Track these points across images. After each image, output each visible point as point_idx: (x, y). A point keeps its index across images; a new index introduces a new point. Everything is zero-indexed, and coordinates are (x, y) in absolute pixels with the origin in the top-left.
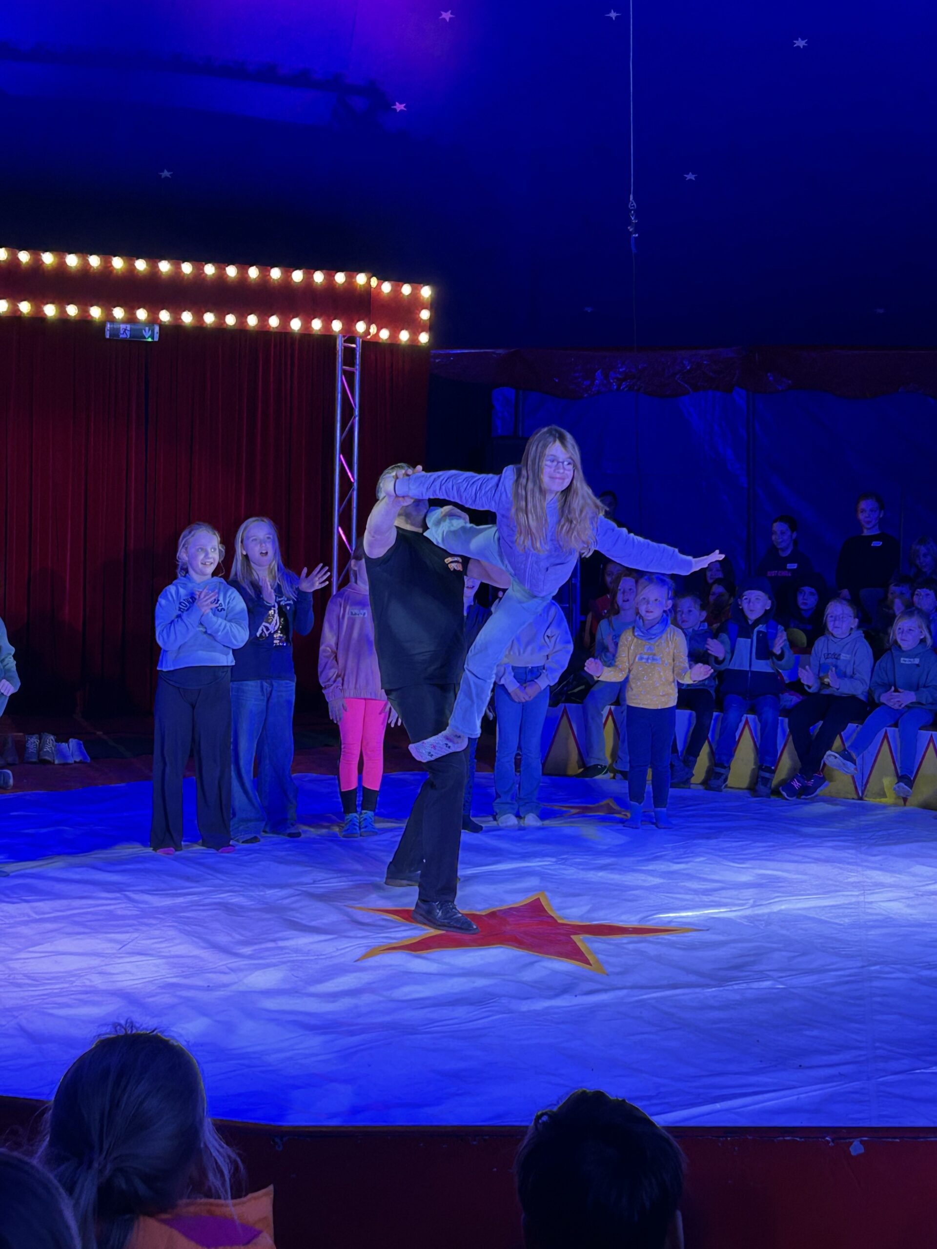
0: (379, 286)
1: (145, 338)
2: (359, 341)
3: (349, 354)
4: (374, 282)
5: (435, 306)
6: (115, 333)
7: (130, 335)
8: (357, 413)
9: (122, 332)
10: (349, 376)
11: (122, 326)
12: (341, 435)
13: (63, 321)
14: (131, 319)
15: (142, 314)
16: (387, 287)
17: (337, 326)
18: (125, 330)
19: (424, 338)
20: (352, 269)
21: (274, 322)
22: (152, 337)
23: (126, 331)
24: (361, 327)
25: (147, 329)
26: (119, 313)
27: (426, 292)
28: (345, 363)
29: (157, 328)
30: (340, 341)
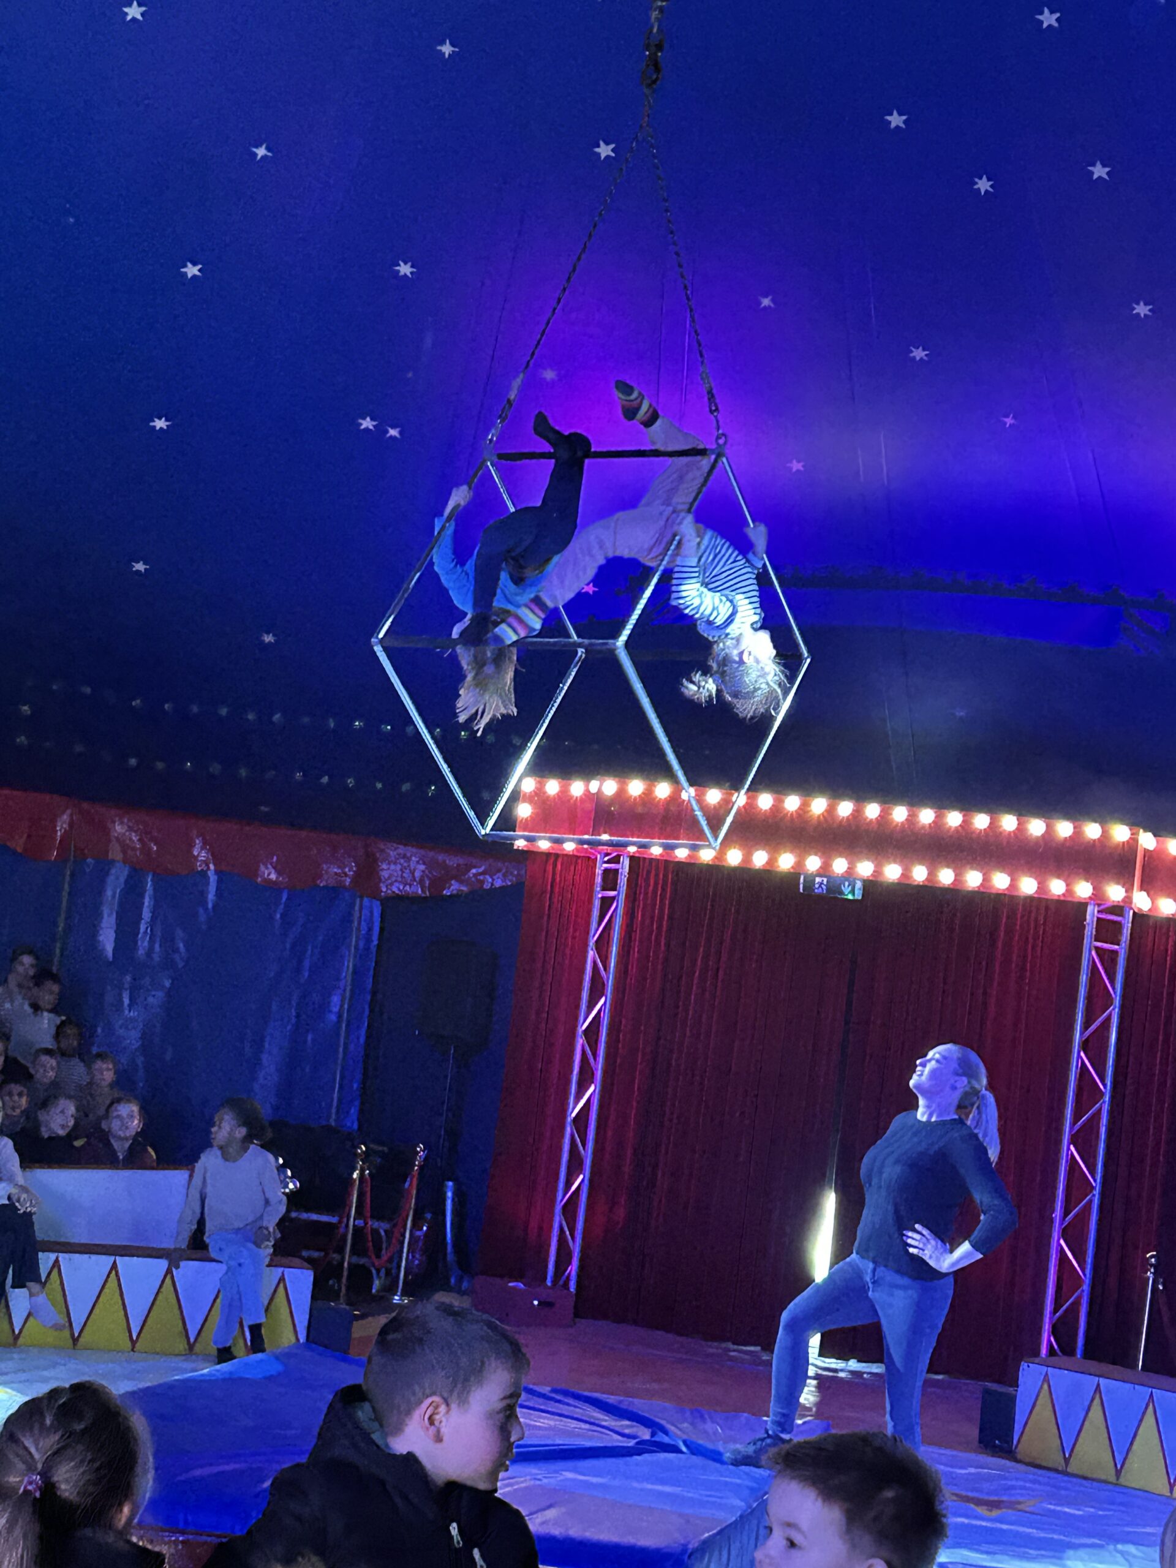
0: (1161, 845)
1: (844, 894)
2: (1124, 911)
3: (1108, 929)
6: (809, 886)
7: (827, 889)
8: (1117, 1001)
9: (817, 886)
10: (1106, 955)
11: (818, 880)
14: (825, 869)
15: (840, 865)
16: (1173, 848)
17: (1083, 889)
18: (821, 884)
20: (1107, 818)
21: (1001, 879)
22: (853, 892)
23: (824, 887)
24: (1115, 893)
25: (847, 884)
26: (813, 863)
28: (1100, 938)
29: (859, 885)
30: (1090, 909)
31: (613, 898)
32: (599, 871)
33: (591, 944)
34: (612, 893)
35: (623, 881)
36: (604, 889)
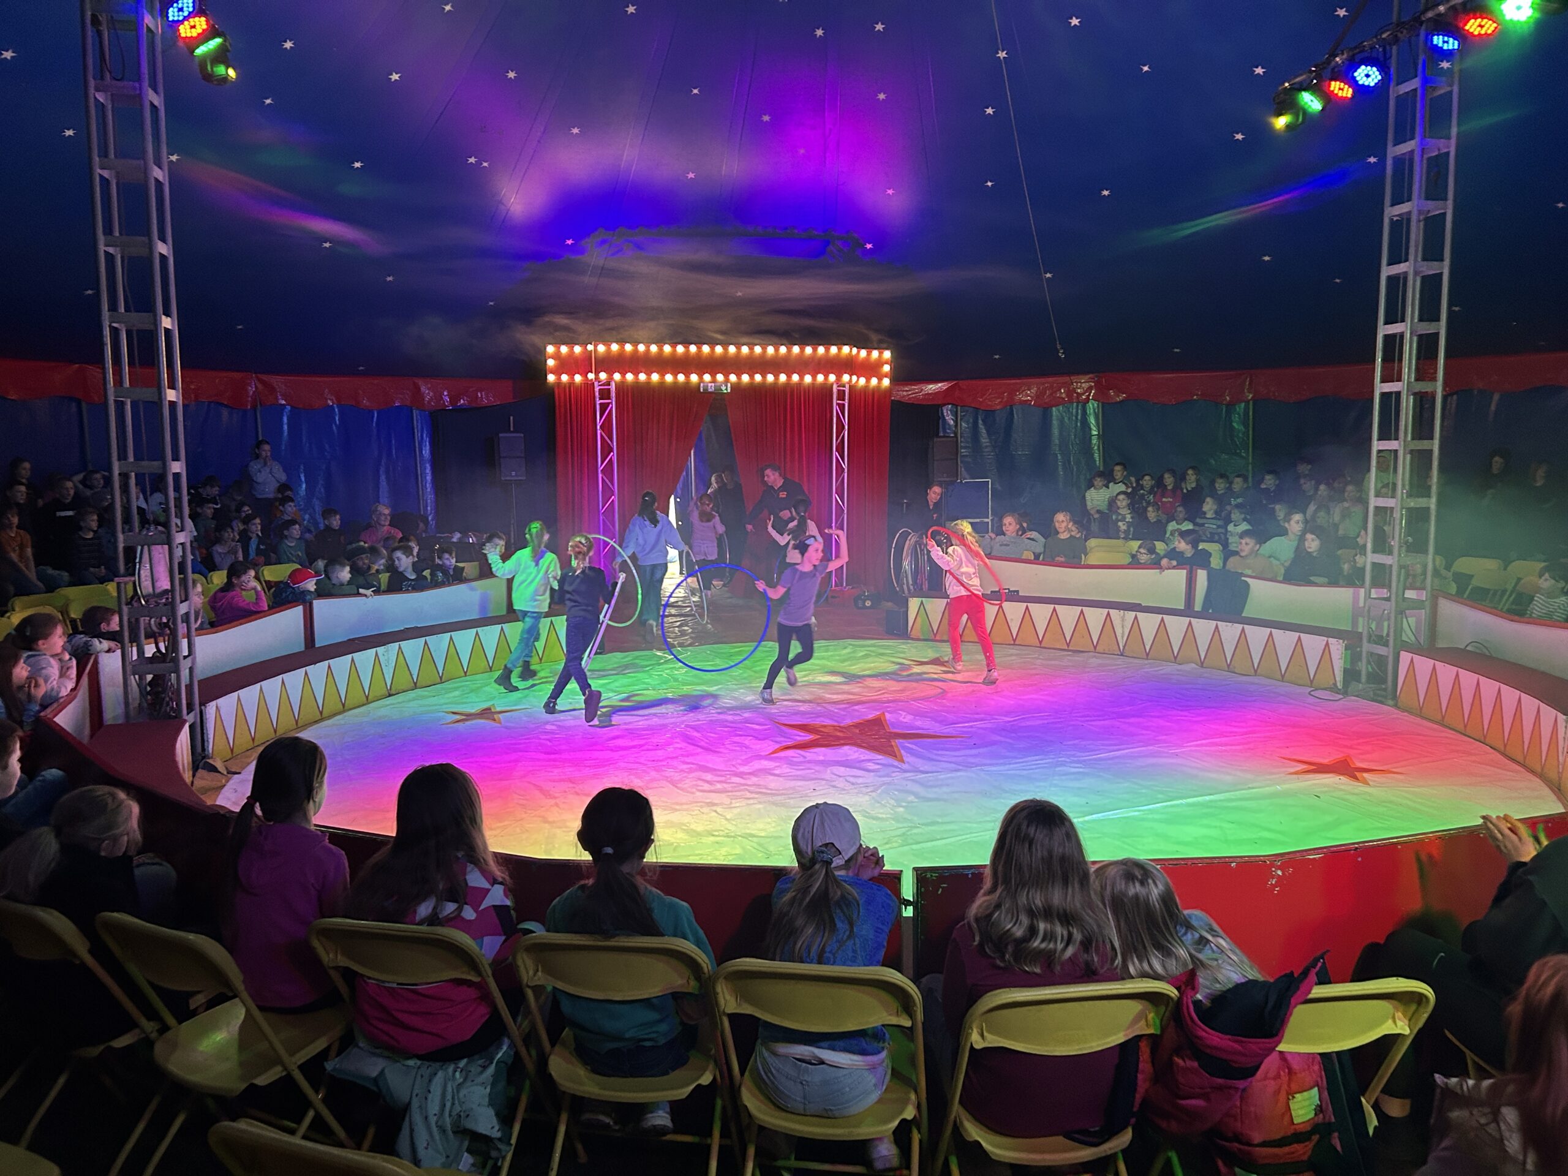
0: (859, 352)
1: (722, 392)
2: (847, 386)
3: (841, 395)
4: (855, 350)
5: (893, 362)
6: (706, 389)
7: (714, 390)
8: (846, 427)
9: (710, 389)
10: (842, 407)
11: (710, 385)
12: (837, 440)
13: (676, 383)
14: (714, 381)
15: (720, 377)
16: (863, 353)
17: (832, 378)
18: (711, 387)
19: (886, 382)
20: (840, 344)
21: (795, 378)
22: (727, 390)
24: (846, 378)
25: (723, 385)
26: (707, 377)
27: (887, 354)
28: (838, 399)
29: (729, 385)
30: (835, 387)
31: (609, 404)
32: (597, 389)
33: (598, 427)
34: (609, 401)
35: (613, 394)
36: (600, 399)
